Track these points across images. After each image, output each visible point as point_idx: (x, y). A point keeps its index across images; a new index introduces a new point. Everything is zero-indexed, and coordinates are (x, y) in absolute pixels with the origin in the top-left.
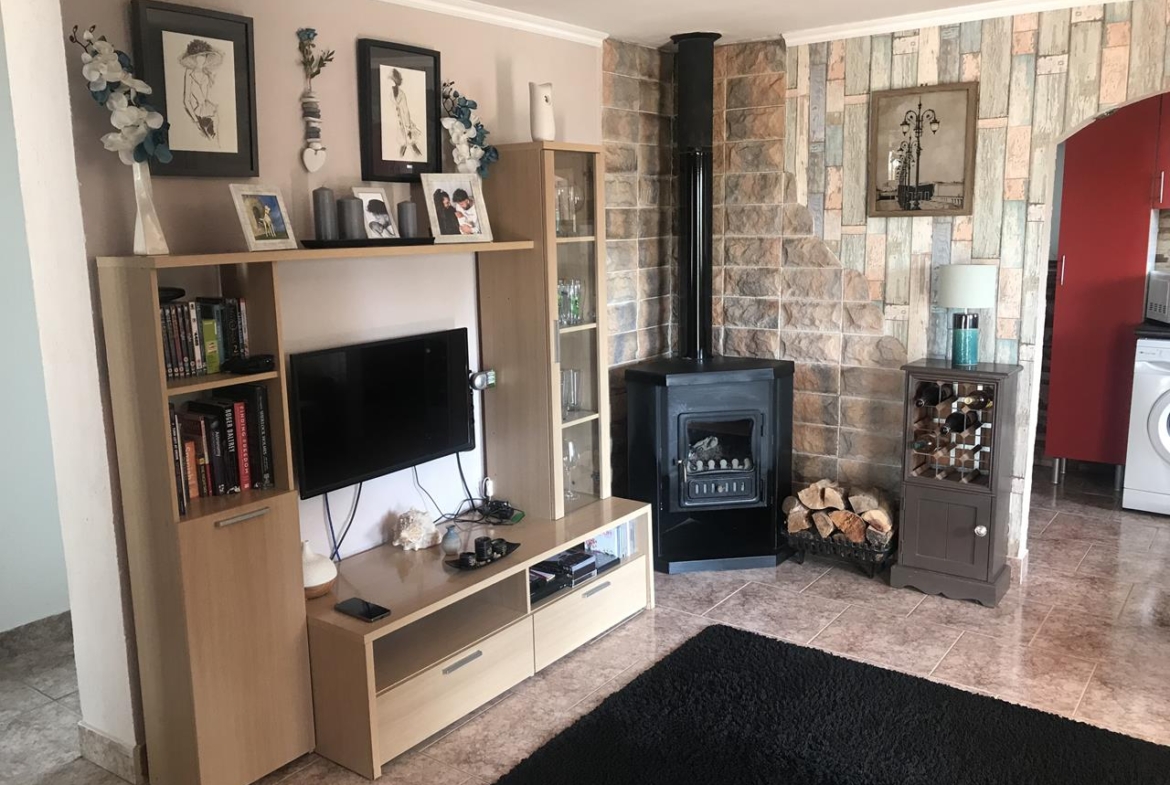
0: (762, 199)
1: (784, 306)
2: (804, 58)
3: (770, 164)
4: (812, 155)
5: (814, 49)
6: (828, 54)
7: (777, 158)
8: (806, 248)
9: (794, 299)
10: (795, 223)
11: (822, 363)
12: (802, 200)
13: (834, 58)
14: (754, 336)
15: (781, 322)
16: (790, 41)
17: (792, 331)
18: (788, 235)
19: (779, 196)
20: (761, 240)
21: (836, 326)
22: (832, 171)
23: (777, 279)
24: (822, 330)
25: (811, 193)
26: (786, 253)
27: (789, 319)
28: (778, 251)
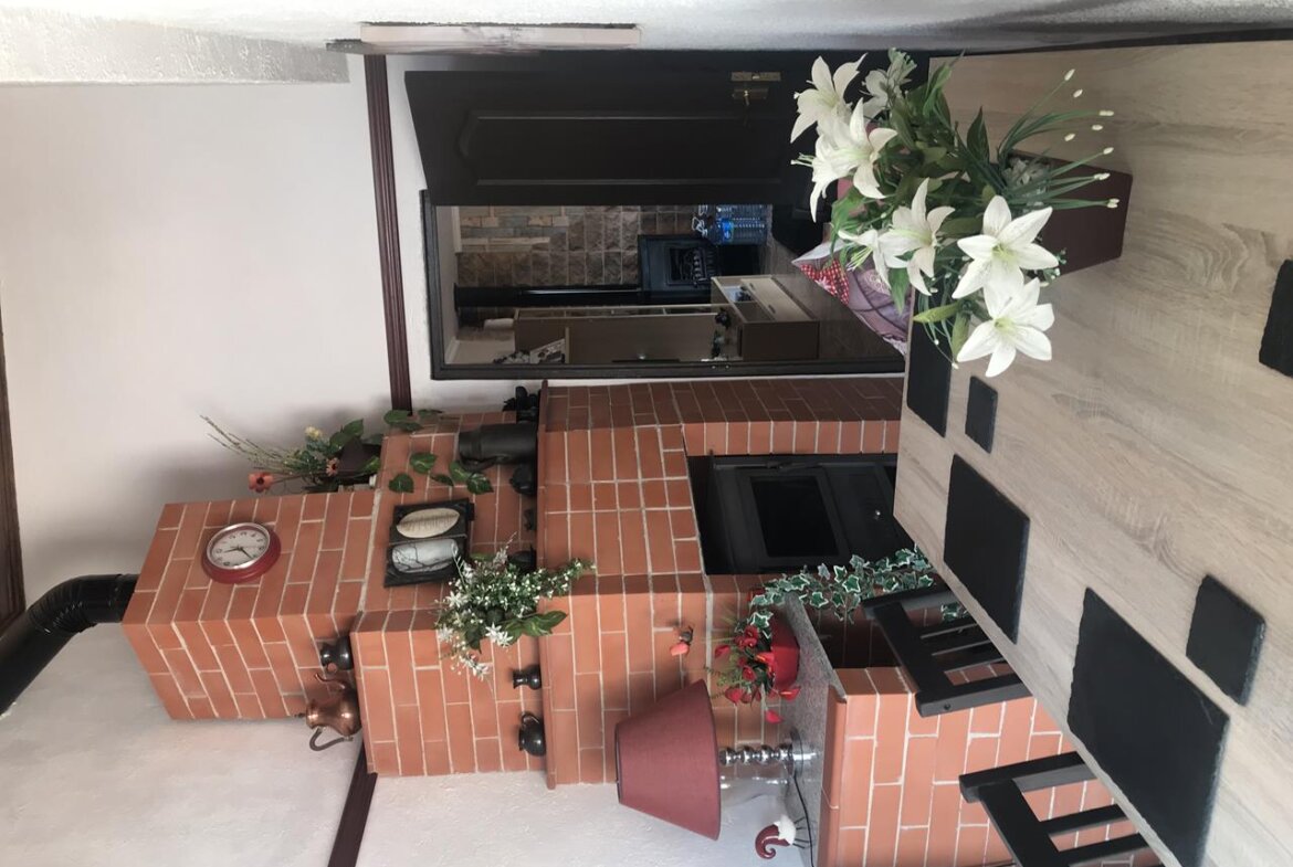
0: (546, 264)
1: (608, 248)
2: (469, 241)
3: (526, 260)
4: (522, 235)
5: (464, 236)
6: (467, 227)
7: (524, 255)
8: (574, 235)
9: (603, 242)
10: (560, 243)
11: (639, 223)
12: (547, 240)
13: (470, 223)
14: (626, 266)
15: (618, 250)
16: (459, 249)
17: (622, 243)
18: (566, 247)
19: (544, 254)
20: (570, 264)
21: (617, 217)
22: (531, 223)
23: (592, 253)
24: (620, 224)
25: (543, 235)
26: (577, 248)
27: (614, 244)
28: (575, 253)
